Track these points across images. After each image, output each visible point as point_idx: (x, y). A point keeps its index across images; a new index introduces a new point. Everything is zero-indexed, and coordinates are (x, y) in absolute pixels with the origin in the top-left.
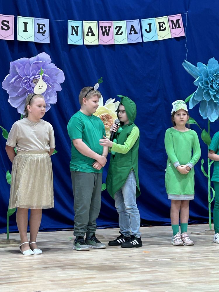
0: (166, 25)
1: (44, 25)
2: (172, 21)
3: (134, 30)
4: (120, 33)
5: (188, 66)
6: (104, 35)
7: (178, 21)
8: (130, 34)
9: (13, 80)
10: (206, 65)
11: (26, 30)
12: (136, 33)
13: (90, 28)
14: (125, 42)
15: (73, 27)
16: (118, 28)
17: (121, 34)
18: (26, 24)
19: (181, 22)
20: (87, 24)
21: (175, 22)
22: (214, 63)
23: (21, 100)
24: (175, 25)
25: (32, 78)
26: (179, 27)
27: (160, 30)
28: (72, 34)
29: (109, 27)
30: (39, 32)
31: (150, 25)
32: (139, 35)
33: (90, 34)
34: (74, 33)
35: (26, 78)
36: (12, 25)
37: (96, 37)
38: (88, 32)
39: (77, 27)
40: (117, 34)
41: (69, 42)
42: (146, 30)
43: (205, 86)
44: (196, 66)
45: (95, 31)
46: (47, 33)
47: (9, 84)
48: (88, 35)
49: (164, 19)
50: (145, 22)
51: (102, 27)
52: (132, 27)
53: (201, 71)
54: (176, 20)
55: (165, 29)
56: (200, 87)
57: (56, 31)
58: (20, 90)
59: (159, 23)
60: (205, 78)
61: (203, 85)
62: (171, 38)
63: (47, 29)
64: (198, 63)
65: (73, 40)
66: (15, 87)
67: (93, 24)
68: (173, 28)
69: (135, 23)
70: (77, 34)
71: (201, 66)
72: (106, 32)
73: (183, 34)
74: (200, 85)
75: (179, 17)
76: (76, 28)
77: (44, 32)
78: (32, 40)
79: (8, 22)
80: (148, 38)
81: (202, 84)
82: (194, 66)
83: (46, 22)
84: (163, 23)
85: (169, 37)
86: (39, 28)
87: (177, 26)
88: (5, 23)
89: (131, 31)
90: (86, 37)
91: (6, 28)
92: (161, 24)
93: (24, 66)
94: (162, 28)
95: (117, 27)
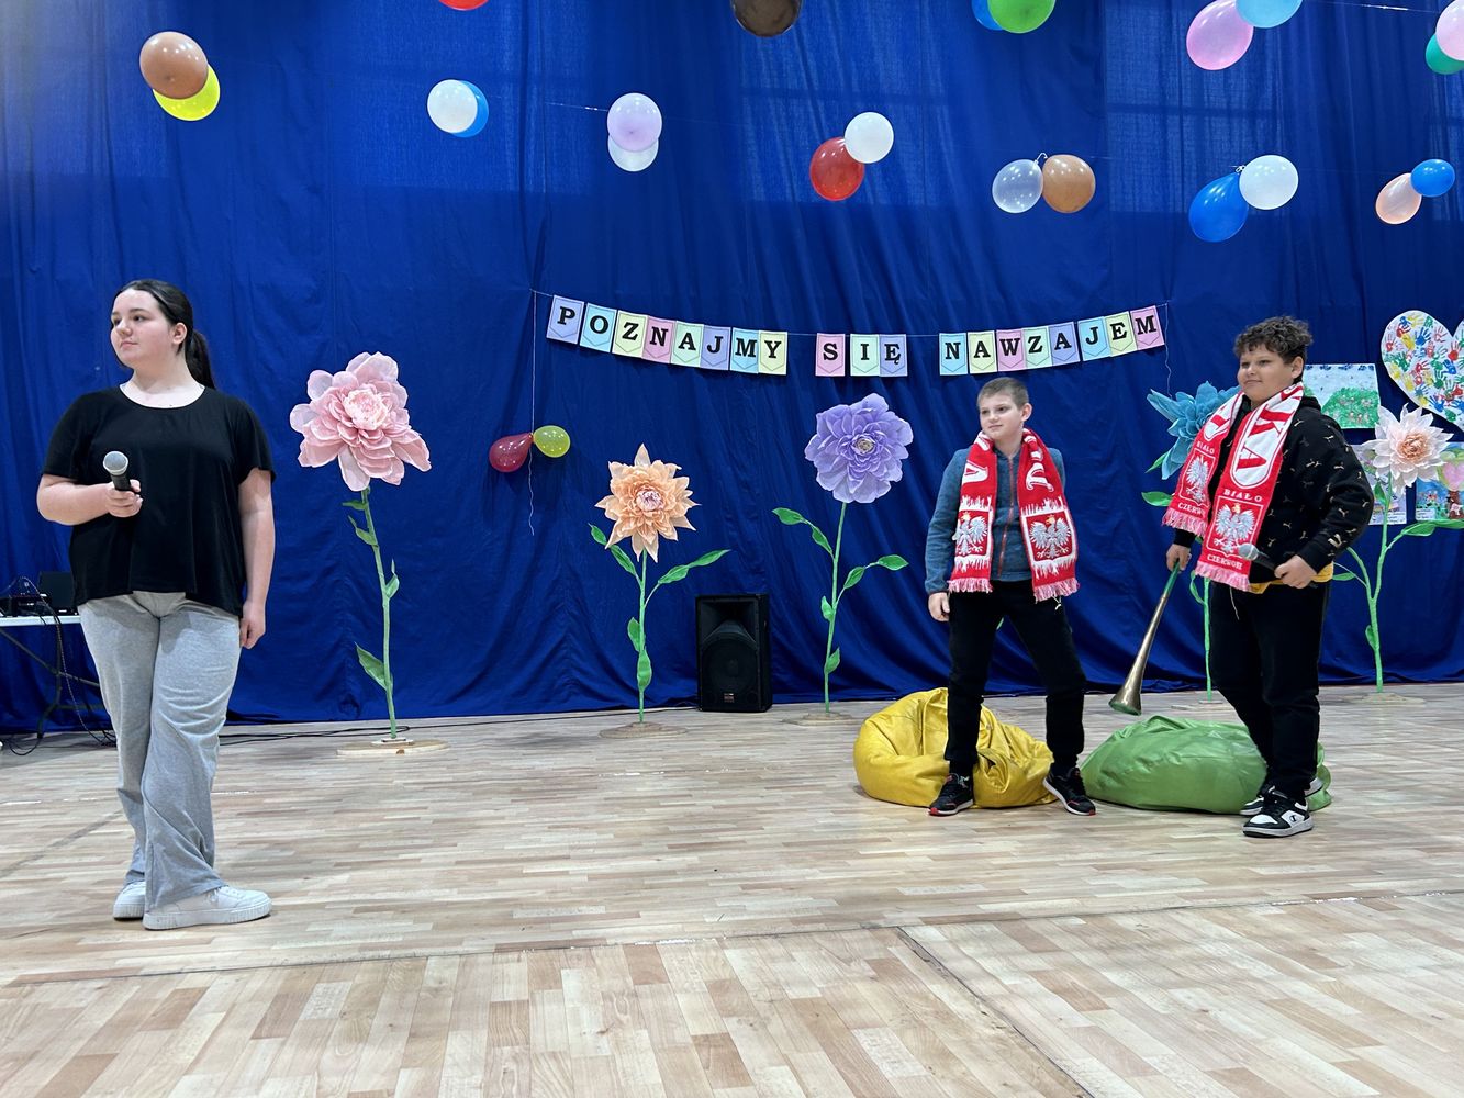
0: (1127, 328)
1: (897, 346)
2: (1139, 320)
3: (1065, 341)
4: (1037, 348)
5: (1157, 400)
6: (1007, 354)
7: (1149, 319)
8: (1057, 348)
9: (823, 445)
10: (1194, 396)
11: (865, 357)
12: (1067, 346)
13: (981, 344)
14: (1049, 364)
15: (949, 345)
16: (1033, 341)
17: (1040, 350)
18: (865, 346)
19: (1156, 321)
20: (975, 338)
21: (1144, 321)
22: (1209, 392)
23: (839, 477)
24: (1144, 327)
25: (855, 438)
26: (1153, 330)
27: (1116, 338)
28: (948, 357)
29: (1017, 340)
30: (888, 358)
31: (1094, 330)
32: (1074, 348)
33: (981, 354)
34: (951, 354)
35: (847, 440)
36: (841, 351)
37: (992, 359)
38: (978, 351)
39: (957, 344)
40: (1032, 351)
41: (943, 372)
42: (1088, 340)
43: (1191, 437)
44: (1175, 399)
45: (990, 349)
46: (903, 360)
47: (816, 452)
48: (977, 356)
49: (1123, 317)
50: (1086, 327)
51: (1002, 341)
52: (1061, 335)
53: (1184, 407)
54: (1147, 318)
55: (1124, 336)
56: (1182, 438)
57: (919, 354)
58: (837, 460)
59: (1113, 326)
60: (1190, 422)
61: (1187, 434)
62: (1138, 351)
63: (903, 351)
64: (1178, 394)
65: (948, 367)
66: (828, 455)
67: (987, 337)
68: (1140, 333)
69: (1067, 329)
70: (957, 357)
71: (1185, 399)
72: (1011, 349)
73: (1161, 342)
74: (1182, 434)
75: (1152, 311)
76: (954, 347)
77: (898, 358)
78: (876, 372)
79: (834, 346)
80: (1092, 353)
81: (1184, 431)
82: (1170, 400)
83: (901, 339)
84: (1121, 324)
85: (1133, 348)
86: (889, 352)
87: (1149, 329)
88: (829, 347)
89: (1058, 343)
90: (973, 360)
91: (832, 356)
92: (1117, 328)
93: (842, 418)
94: (1118, 335)
95: (1031, 338)
